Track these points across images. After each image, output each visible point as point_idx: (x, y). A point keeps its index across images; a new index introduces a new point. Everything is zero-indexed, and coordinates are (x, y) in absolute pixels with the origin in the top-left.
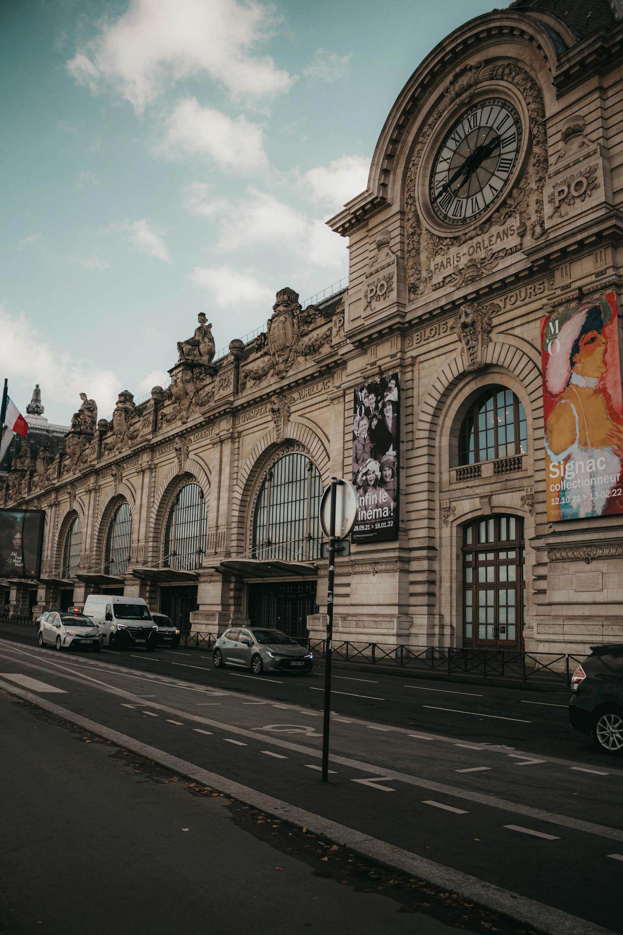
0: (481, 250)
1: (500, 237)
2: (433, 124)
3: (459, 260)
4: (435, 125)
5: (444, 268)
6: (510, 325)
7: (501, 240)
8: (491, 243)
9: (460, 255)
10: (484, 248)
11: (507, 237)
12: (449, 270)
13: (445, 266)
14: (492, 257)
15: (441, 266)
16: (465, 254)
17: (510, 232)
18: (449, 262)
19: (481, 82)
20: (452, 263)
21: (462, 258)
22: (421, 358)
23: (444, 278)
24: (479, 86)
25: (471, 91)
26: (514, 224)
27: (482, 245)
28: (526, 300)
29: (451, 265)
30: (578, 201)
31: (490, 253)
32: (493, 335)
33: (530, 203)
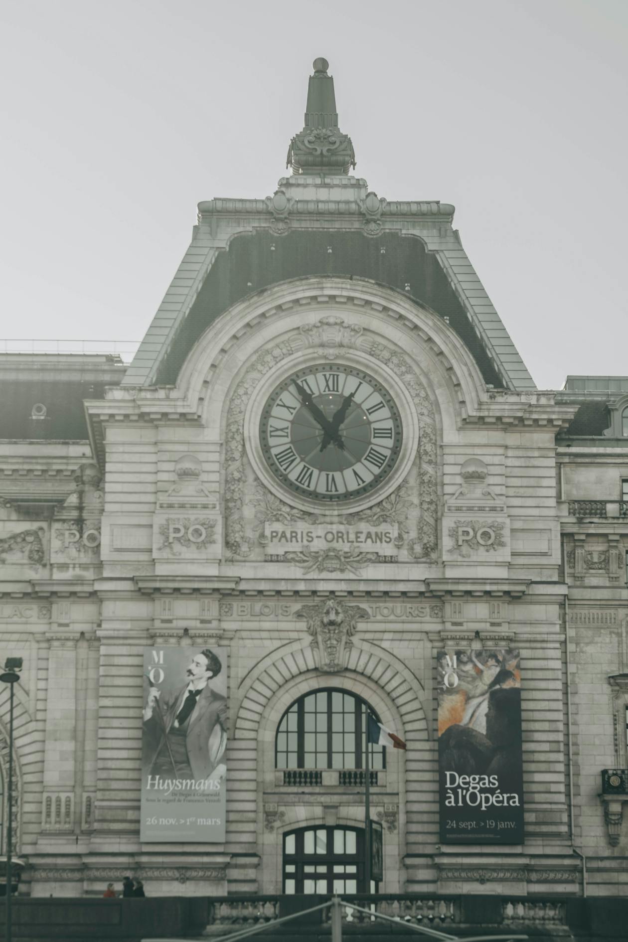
0: (344, 542)
1: (371, 537)
2: (279, 358)
3: (312, 541)
4: (280, 360)
5: (287, 541)
6: (378, 636)
7: (373, 542)
8: (359, 540)
9: (314, 535)
10: (348, 542)
11: (381, 542)
12: (295, 547)
13: (289, 540)
14: (358, 556)
15: (282, 537)
16: (320, 537)
17: (384, 538)
18: (296, 537)
19: (356, 349)
20: (299, 540)
21: (315, 540)
22: (244, 634)
23: (286, 552)
24: (351, 351)
25: (342, 351)
26: (391, 531)
27: (345, 537)
28: (402, 618)
29: (297, 541)
30: (482, 549)
31: (357, 550)
32: (355, 639)
33: (409, 517)
